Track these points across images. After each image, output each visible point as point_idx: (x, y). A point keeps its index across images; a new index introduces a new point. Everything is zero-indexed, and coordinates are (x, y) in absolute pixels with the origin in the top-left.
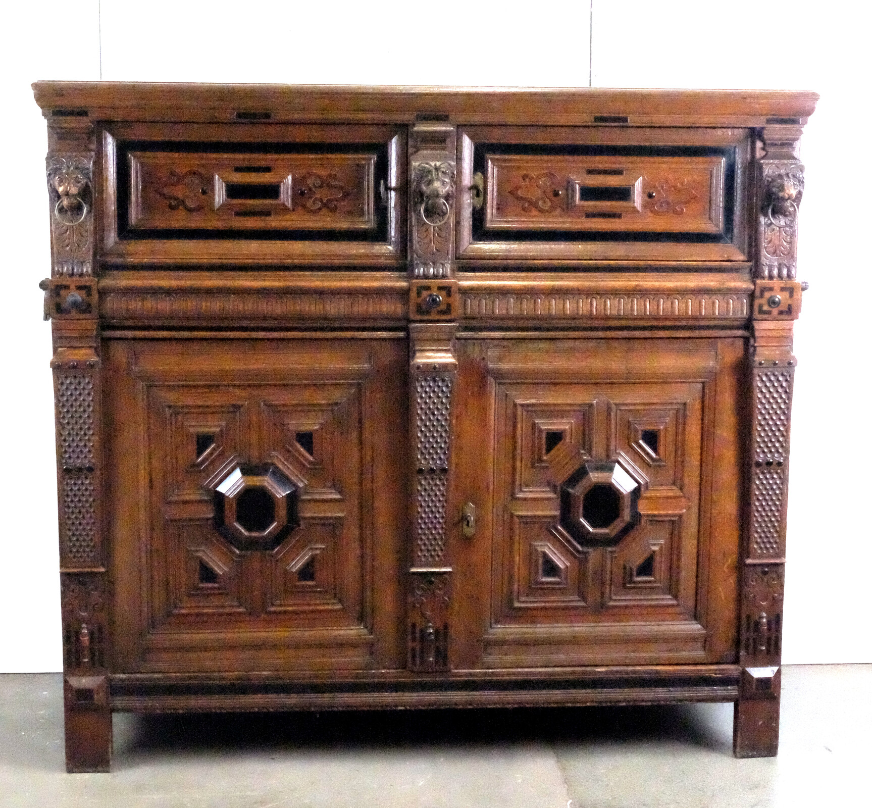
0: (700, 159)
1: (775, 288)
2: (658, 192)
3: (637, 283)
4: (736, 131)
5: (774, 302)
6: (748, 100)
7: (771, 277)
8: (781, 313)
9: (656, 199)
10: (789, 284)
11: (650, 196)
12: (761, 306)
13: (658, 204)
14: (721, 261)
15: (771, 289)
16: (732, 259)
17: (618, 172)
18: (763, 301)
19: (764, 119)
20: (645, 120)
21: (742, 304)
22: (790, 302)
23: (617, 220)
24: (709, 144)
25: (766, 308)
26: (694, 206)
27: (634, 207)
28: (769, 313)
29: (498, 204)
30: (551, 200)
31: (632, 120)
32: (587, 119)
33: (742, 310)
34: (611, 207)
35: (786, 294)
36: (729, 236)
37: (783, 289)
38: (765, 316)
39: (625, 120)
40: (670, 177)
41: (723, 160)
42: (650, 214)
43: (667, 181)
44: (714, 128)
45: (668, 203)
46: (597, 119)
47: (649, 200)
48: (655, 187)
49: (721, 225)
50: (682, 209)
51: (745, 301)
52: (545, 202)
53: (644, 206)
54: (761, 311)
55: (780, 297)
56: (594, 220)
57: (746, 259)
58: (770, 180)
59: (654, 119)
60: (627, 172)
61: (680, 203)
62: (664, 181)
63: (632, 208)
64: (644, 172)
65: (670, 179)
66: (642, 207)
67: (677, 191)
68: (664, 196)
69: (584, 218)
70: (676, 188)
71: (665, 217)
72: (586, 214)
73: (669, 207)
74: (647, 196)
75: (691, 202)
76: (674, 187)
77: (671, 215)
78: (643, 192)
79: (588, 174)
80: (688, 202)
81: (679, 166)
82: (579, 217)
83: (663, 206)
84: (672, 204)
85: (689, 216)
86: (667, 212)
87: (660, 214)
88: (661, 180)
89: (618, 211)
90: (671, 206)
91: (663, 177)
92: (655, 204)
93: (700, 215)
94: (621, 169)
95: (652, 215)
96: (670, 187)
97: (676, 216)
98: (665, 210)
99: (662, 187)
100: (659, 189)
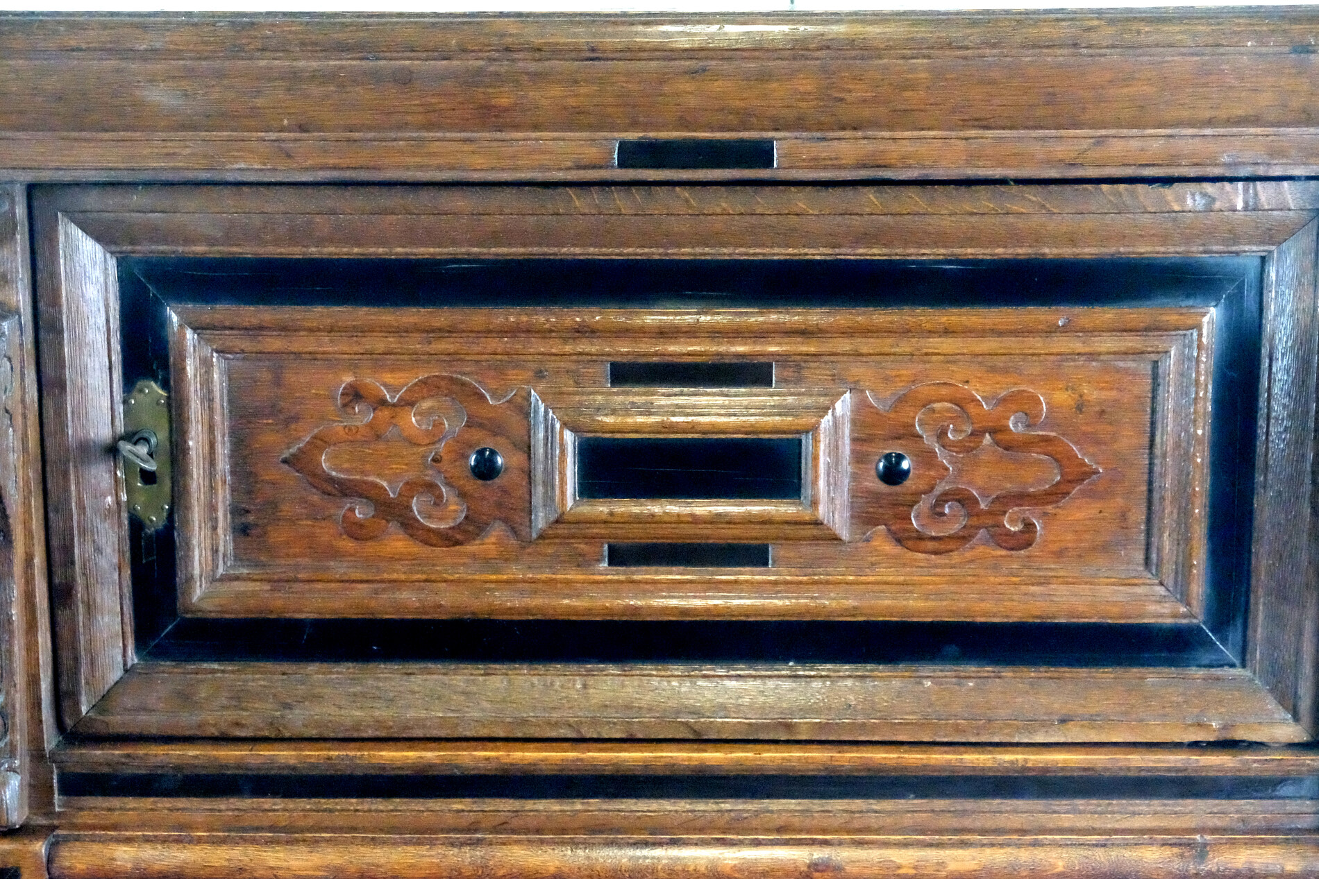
0: (1106, 314)
2: (926, 458)
3: (818, 854)
4: (1265, 192)
9: (909, 484)
11: (893, 475)
13: (925, 504)
14: (1195, 746)
16: (1240, 734)
17: (749, 374)
23: (746, 574)
24: (1145, 249)
27: (817, 523)
29: (237, 511)
30: (462, 495)
31: (791, 153)
32: (592, 153)
36: (1235, 635)
39: (760, 154)
40: (976, 389)
41: (1211, 317)
42: (890, 548)
43: (962, 403)
44: (1168, 181)
45: (965, 500)
46: (633, 154)
47: (882, 487)
48: (907, 434)
49: (1199, 588)
50: (1029, 526)
52: (438, 501)
53: (862, 516)
56: (643, 574)
57: (1305, 738)
60: (788, 373)
61: (1021, 498)
62: (948, 410)
63: (810, 523)
64: (857, 370)
65: (974, 400)
66: (852, 517)
67: (1006, 449)
68: (947, 469)
69: (604, 565)
70: (1000, 436)
71: (956, 557)
72: (610, 547)
73: (970, 515)
74: (873, 473)
75: (1068, 493)
76: (993, 432)
77: (980, 549)
78: (859, 458)
79: (614, 383)
80: (1056, 494)
81: (1011, 343)
82: (582, 562)
83: (943, 514)
84: (983, 506)
85: (1060, 554)
86: (963, 538)
87: (931, 545)
88: (937, 406)
89: (750, 535)
90: (979, 514)
91: (944, 391)
92: (912, 506)
93: (1105, 548)
94: (762, 360)
95: (898, 550)
96: (977, 434)
97: (1004, 552)
98: (955, 528)
99: (942, 435)
100: (929, 440)
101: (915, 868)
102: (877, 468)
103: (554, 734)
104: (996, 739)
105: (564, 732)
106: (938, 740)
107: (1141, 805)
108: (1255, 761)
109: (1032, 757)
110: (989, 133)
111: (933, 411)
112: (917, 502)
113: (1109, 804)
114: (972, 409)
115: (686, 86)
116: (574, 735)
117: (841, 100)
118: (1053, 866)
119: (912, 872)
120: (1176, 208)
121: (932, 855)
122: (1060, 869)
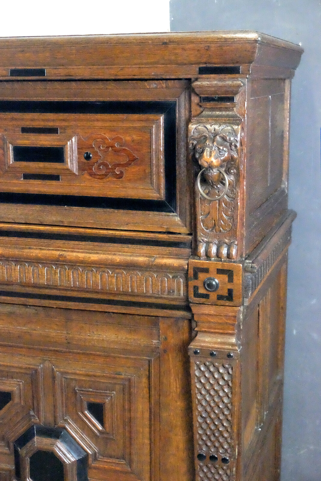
0: (136, 116)
1: (211, 270)
2: (96, 153)
3: (62, 253)
5: (210, 285)
6: (171, 46)
7: (208, 256)
8: (220, 297)
9: (92, 160)
10: (227, 266)
11: (88, 158)
12: (196, 288)
13: (96, 166)
14: (160, 233)
15: (206, 271)
16: (172, 230)
17: (53, 131)
18: (199, 283)
19: (196, 68)
20: (61, 73)
21: (178, 284)
22: (230, 286)
23: (54, 183)
24: (144, 99)
25: (202, 291)
26: (134, 170)
27: (68, 169)
28: (206, 296)
31: (50, 73)
32: (4, 73)
33: (179, 290)
34: (44, 168)
35: (225, 278)
36: (172, 204)
37: (220, 271)
38: (203, 300)
39: (41, 72)
40: (107, 136)
41: (162, 118)
42: (88, 177)
43: (104, 139)
45: (106, 165)
46: (14, 72)
47: (85, 161)
48: (92, 147)
49: (163, 191)
50: (122, 173)
51: (181, 280)
53: (81, 168)
54: (197, 295)
55: (217, 281)
56: (32, 181)
57: (188, 232)
58: (195, 142)
59: (72, 72)
60: (62, 131)
61: (119, 165)
62: (101, 141)
63: (66, 169)
64: (78, 130)
65: (106, 138)
66: (79, 169)
67: (115, 151)
68: (101, 157)
69: (22, 179)
70: (113, 148)
71: (105, 180)
72: (24, 175)
73: (107, 169)
74: (83, 157)
75: (131, 164)
76: (112, 147)
77: (110, 178)
78: (79, 153)
79: (22, 133)
80: (128, 164)
81: (115, 124)
82: (18, 178)
83: (101, 168)
84: (110, 167)
85: (130, 180)
86: (106, 175)
87: (98, 177)
88: (98, 140)
89: (54, 172)
90: (109, 169)
91: (99, 136)
92: (93, 166)
93: (140, 179)
94: (56, 127)
95: (90, 178)
96: (108, 147)
97: (116, 179)
98: (104, 172)
99: (99, 147)
100: (96, 149)
101: (83, 258)
102: (84, 156)
103: (8, 221)
104: (111, 228)
105: (11, 221)
106: (97, 227)
107: (145, 247)
108: (173, 237)
109: (117, 232)
110: (95, 67)
111: (97, 141)
112: (94, 165)
113: (137, 246)
114: (106, 142)
115: (20, 55)
116: (13, 221)
117: (56, 58)
118: (116, 260)
119: (83, 259)
120: (148, 87)
121: (88, 255)
122: (118, 261)
